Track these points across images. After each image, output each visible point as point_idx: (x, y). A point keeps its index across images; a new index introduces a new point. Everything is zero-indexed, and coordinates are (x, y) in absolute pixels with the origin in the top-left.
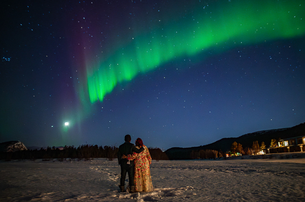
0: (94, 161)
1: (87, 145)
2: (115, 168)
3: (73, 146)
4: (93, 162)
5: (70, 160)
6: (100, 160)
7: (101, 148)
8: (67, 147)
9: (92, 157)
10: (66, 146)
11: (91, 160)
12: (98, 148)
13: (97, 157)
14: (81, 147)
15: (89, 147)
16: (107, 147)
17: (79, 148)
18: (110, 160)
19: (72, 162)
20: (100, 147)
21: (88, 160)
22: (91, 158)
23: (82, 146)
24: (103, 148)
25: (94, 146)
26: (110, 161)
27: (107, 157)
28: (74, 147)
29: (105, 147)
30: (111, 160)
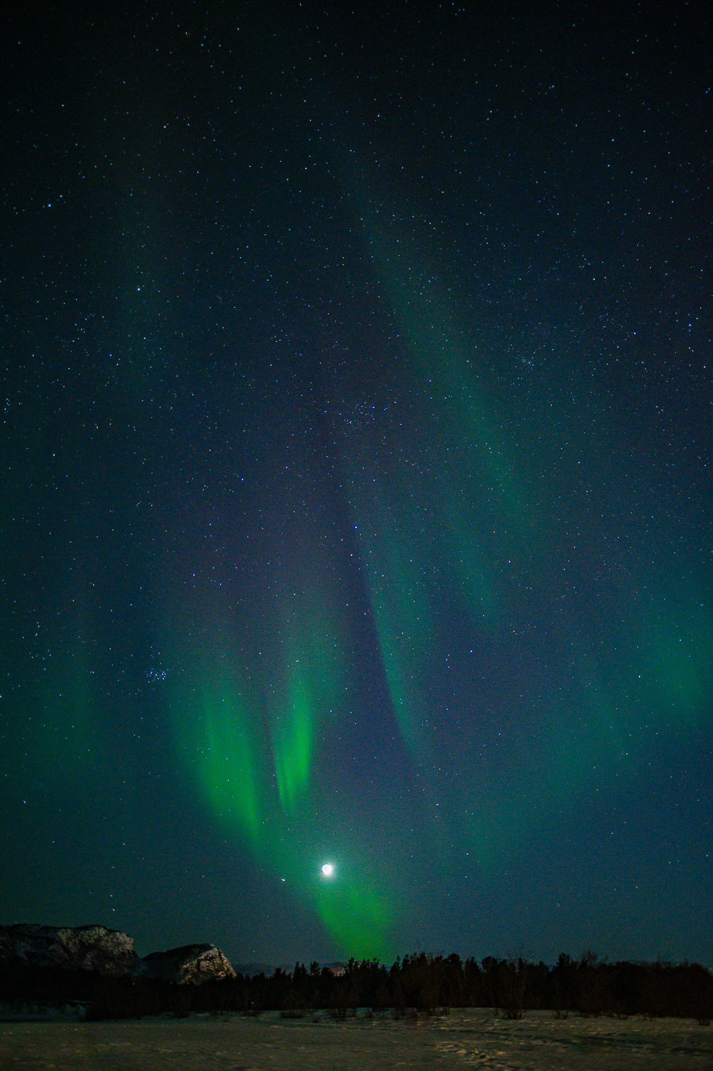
0: (449, 1020)
1: (423, 955)
2: (530, 1048)
3: (375, 959)
4: (448, 1026)
5: (370, 1017)
6: (472, 1017)
7: (471, 964)
8: (357, 963)
9: (443, 1006)
10: (353, 959)
11: (442, 1015)
12: (463, 966)
13: (463, 1004)
14: (401, 961)
15: (429, 962)
16: (495, 961)
17: (395, 967)
18: (510, 1018)
19: (375, 1023)
20: (467, 962)
21: (431, 1014)
22: (441, 1009)
23: (406, 961)
24: (480, 965)
25: (445, 957)
26: (511, 1022)
27: (498, 1005)
28: (379, 967)
29: (487, 961)
30: (515, 1018)
